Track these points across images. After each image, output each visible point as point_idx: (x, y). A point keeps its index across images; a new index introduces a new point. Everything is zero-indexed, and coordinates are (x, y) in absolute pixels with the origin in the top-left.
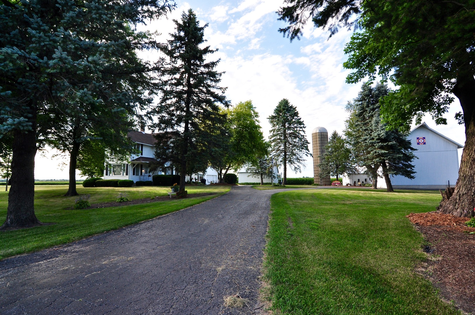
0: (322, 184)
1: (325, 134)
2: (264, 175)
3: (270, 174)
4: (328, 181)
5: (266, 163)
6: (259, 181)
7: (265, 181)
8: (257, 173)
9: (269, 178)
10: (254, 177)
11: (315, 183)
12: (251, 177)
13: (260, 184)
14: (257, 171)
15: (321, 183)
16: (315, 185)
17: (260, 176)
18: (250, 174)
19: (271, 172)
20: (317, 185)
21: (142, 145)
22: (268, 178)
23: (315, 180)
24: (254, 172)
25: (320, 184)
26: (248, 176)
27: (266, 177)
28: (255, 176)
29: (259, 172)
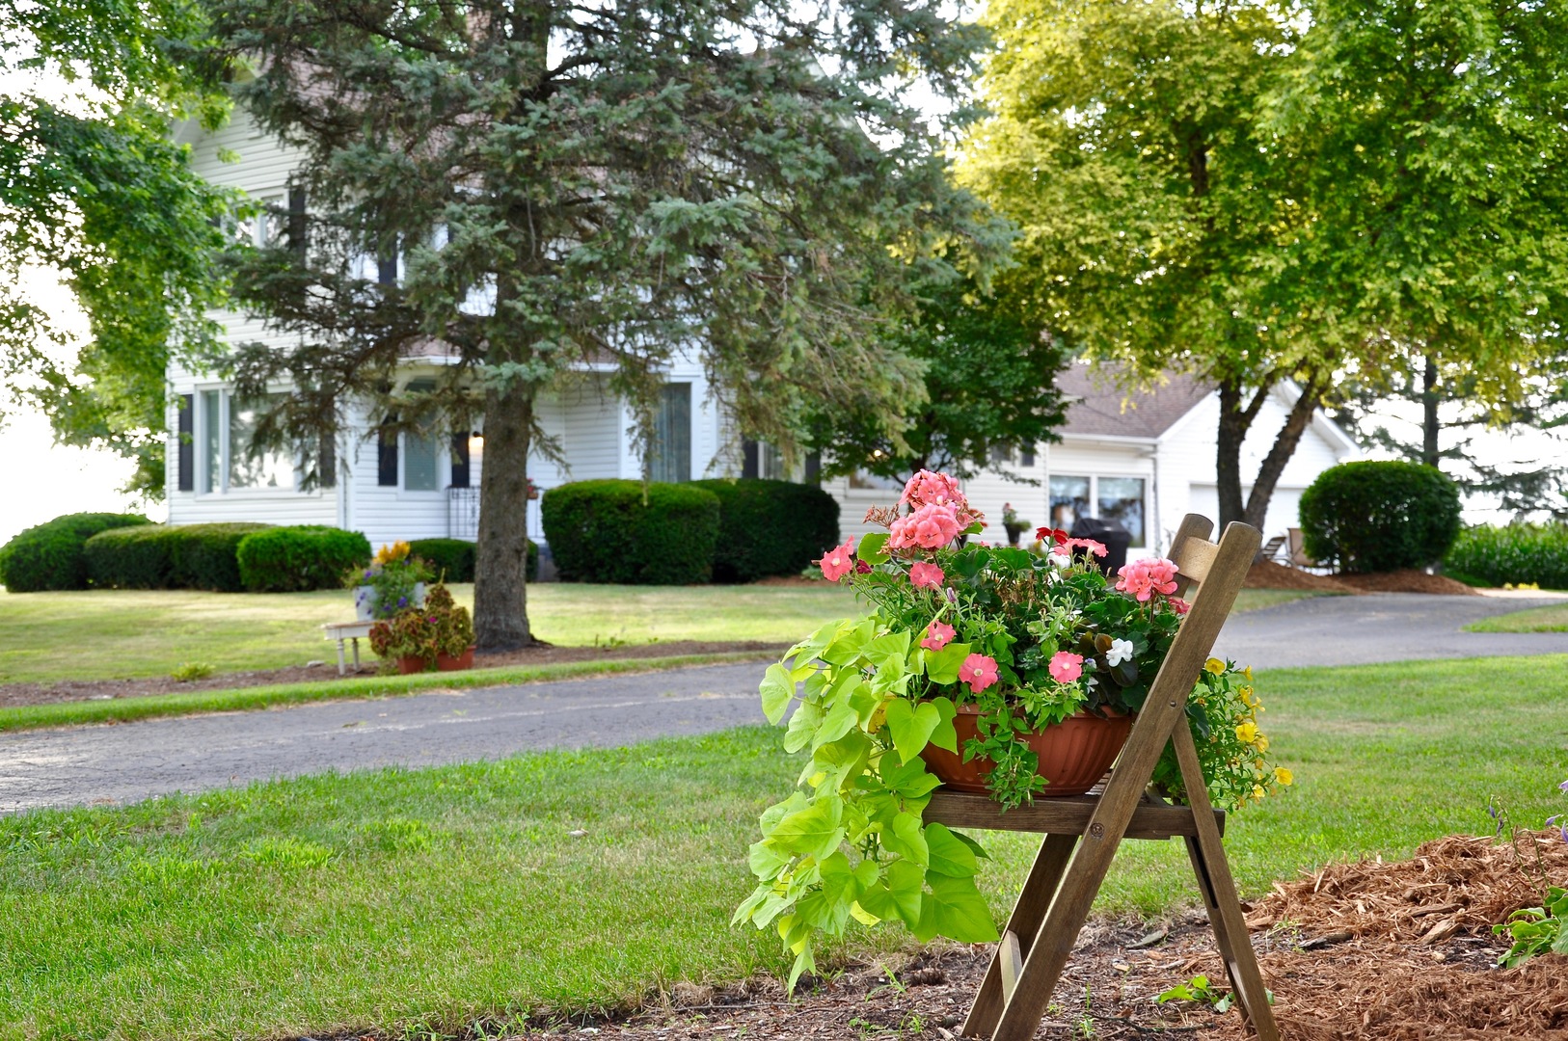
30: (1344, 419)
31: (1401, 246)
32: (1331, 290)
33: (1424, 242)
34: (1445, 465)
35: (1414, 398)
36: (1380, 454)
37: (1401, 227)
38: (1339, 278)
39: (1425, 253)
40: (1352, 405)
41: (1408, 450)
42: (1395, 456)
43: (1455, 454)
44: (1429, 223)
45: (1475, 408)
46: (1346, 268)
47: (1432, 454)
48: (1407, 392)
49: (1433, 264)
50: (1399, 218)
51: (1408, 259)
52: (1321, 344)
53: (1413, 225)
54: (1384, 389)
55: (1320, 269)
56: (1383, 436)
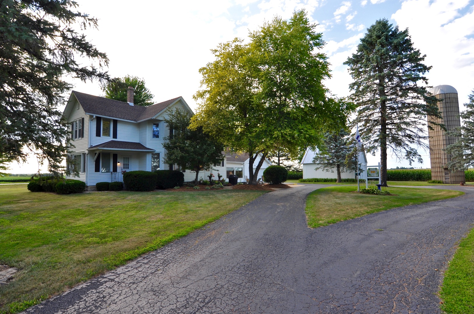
0: (449, 180)
1: (452, 96)
2: (342, 168)
3: (353, 165)
4: (460, 176)
5: (346, 148)
6: (335, 176)
7: (344, 176)
8: (331, 164)
9: (350, 172)
10: (325, 171)
11: (433, 179)
12: (320, 170)
13: (335, 180)
14: (331, 162)
15: (446, 179)
16: (434, 182)
17: (335, 169)
18: (319, 166)
19: (355, 163)
20: (439, 182)
21: (115, 122)
22: (348, 171)
23: (433, 174)
24: (325, 163)
25: (444, 180)
26: (317, 169)
27: (345, 170)
28: (326, 168)
29: (334, 162)
30: (269, 159)
31: (280, 126)
32: (268, 135)
33: (285, 125)
34: (281, 165)
35: (277, 157)
36: (273, 164)
37: (281, 122)
38: (269, 133)
39: (285, 127)
40: (270, 158)
41: (276, 163)
42: (275, 164)
43: (282, 163)
44: (286, 122)
45: (284, 158)
46: (270, 131)
47: (279, 164)
48: (276, 156)
49: (287, 129)
50: (280, 121)
51: (282, 128)
52: (266, 145)
53: (282, 122)
54: (274, 156)
55: (266, 131)
56: (274, 161)
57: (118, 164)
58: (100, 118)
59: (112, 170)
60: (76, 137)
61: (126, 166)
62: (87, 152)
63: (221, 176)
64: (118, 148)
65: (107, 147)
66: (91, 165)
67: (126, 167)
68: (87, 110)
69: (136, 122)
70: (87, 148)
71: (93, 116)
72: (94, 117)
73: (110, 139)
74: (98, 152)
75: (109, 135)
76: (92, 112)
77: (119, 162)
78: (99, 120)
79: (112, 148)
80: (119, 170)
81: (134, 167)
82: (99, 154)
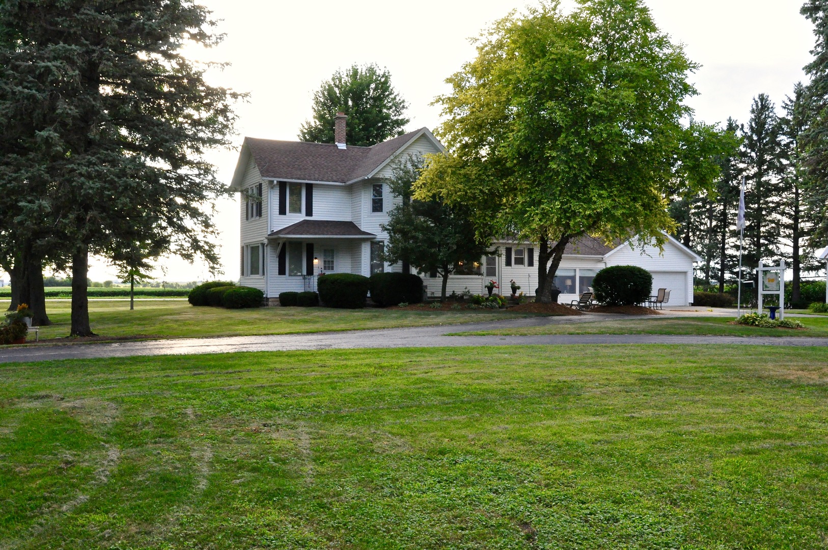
21: (310, 188)
57: (316, 261)
58: (285, 183)
59: (305, 273)
60: (252, 216)
61: (329, 265)
62: (266, 241)
63: (519, 288)
64: (311, 234)
65: (294, 234)
66: (272, 264)
67: (329, 267)
68: (264, 173)
69: (343, 184)
70: (266, 236)
71: (273, 182)
72: (275, 182)
73: (301, 217)
74: (281, 242)
75: (300, 211)
76: (272, 174)
77: (316, 258)
78: (282, 186)
79: (301, 234)
80: (316, 272)
81: (343, 267)
82: (284, 245)
